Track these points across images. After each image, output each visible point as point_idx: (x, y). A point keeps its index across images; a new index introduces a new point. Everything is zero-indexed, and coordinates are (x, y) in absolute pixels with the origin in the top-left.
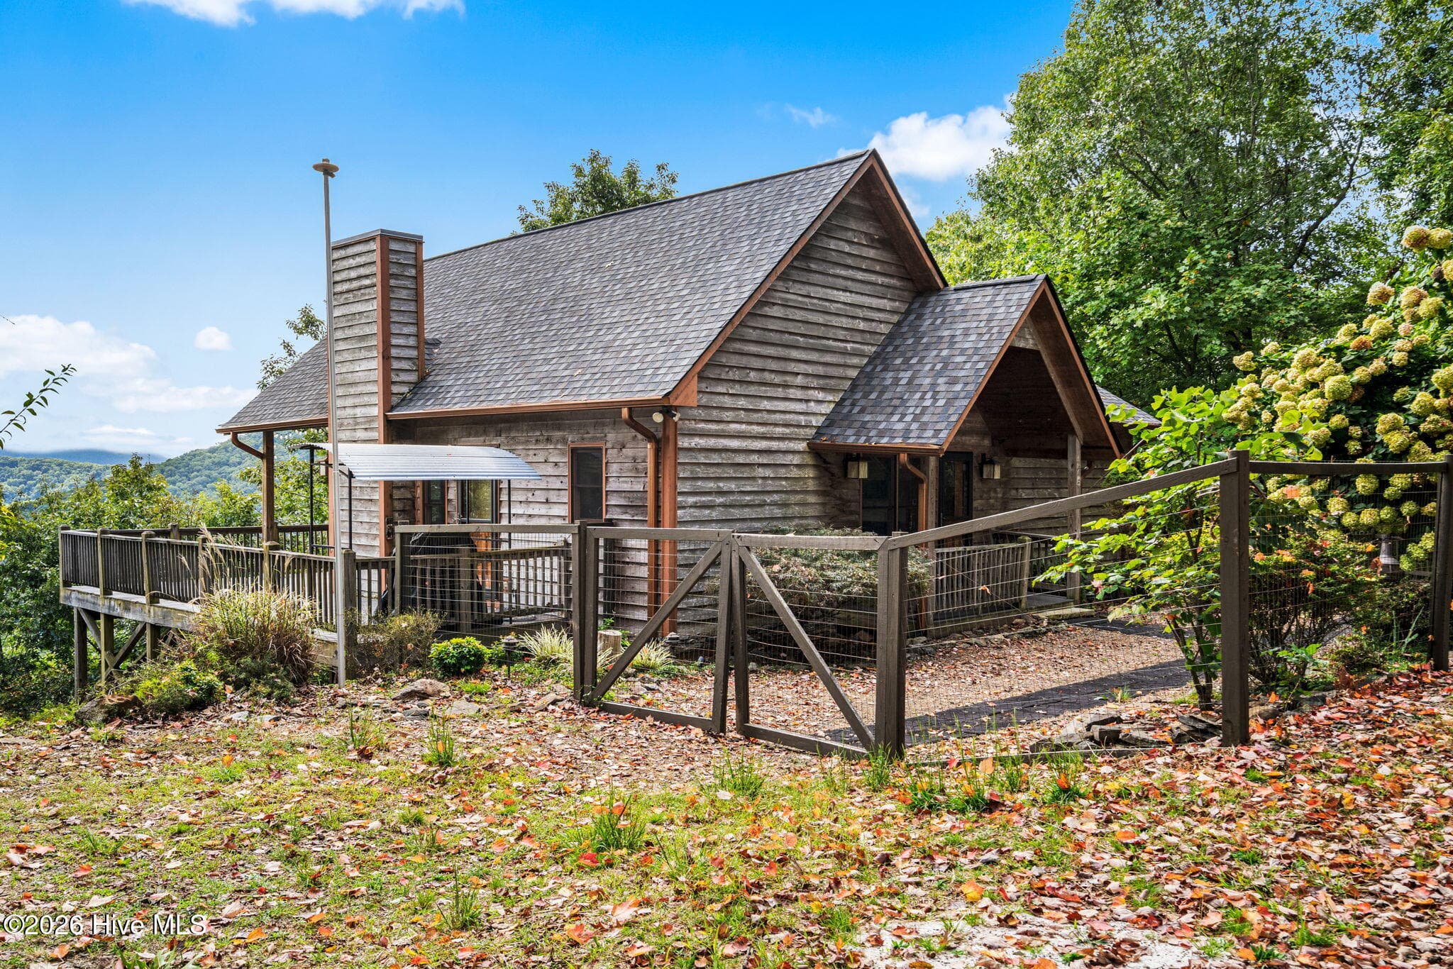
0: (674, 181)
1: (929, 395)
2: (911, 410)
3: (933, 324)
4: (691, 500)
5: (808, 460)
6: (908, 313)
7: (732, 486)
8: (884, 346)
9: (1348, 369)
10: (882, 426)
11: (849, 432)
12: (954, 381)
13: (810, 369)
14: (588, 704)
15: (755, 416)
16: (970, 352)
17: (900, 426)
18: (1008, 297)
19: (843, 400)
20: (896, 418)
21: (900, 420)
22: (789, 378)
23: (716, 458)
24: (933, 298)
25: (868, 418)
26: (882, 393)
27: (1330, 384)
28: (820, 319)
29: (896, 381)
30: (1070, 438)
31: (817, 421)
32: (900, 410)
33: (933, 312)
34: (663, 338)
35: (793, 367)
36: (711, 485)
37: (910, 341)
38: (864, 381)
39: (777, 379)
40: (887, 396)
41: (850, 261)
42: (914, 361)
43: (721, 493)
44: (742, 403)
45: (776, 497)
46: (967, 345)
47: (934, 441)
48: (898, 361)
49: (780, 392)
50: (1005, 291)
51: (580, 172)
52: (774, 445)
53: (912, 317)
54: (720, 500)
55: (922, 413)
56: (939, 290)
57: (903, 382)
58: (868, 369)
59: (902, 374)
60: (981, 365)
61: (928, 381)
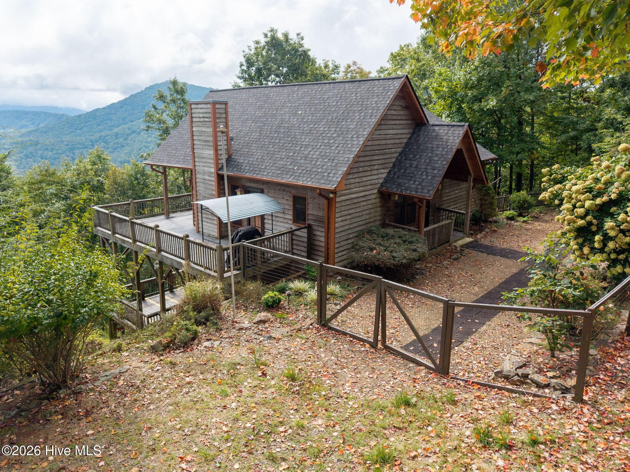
0: (303, 39)
1: (424, 174)
2: (418, 179)
3: (424, 140)
4: (340, 219)
5: (378, 196)
6: (413, 133)
7: (353, 211)
8: (405, 148)
9: (594, 197)
10: (407, 185)
11: (394, 186)
12: (434, 169)
13: (379, 162)
14: (324, 326)
15: (361, 184)
16: (440, 156)
17: (413, 186)
18: (454, 132)
19: (390, 171)
20: (412, 182)
21: (414, 184)
22: (373, 167)
23: (348, 202)
24: (423, 128)
25: (400, 181)
26: (406, 170)
27: (588, 204)
28: (384, 142)
29: (411, 165)
30: (469, 177)
31: (381, 181)
32: (413, 179)
33: (423, 134)
34: (329, 158)
35: (374, 163)
36: (346, 212)
37: (415, 147)
38: (398, 164)
39: (369, 169)
40: (408, 171)
41: (395, 118)
42: (417, 157)
43: (350, 214)
44: (357, 180)
45: (367, 212)
46: (438, 152)
47: (427, 195)
48: (411, 156)
49: (369, 173)
50: (452, 129)
51: (266, 35)
52: (367, 193)
53: (415, 135)
54: (349, 217)
55: (422, 182)
56: (425, 124)
57: (414, 166)
58: (399, 158)
59: (413, 162)
60: (444, 163)
61: (423, 167)
